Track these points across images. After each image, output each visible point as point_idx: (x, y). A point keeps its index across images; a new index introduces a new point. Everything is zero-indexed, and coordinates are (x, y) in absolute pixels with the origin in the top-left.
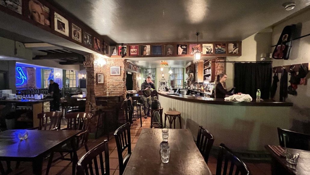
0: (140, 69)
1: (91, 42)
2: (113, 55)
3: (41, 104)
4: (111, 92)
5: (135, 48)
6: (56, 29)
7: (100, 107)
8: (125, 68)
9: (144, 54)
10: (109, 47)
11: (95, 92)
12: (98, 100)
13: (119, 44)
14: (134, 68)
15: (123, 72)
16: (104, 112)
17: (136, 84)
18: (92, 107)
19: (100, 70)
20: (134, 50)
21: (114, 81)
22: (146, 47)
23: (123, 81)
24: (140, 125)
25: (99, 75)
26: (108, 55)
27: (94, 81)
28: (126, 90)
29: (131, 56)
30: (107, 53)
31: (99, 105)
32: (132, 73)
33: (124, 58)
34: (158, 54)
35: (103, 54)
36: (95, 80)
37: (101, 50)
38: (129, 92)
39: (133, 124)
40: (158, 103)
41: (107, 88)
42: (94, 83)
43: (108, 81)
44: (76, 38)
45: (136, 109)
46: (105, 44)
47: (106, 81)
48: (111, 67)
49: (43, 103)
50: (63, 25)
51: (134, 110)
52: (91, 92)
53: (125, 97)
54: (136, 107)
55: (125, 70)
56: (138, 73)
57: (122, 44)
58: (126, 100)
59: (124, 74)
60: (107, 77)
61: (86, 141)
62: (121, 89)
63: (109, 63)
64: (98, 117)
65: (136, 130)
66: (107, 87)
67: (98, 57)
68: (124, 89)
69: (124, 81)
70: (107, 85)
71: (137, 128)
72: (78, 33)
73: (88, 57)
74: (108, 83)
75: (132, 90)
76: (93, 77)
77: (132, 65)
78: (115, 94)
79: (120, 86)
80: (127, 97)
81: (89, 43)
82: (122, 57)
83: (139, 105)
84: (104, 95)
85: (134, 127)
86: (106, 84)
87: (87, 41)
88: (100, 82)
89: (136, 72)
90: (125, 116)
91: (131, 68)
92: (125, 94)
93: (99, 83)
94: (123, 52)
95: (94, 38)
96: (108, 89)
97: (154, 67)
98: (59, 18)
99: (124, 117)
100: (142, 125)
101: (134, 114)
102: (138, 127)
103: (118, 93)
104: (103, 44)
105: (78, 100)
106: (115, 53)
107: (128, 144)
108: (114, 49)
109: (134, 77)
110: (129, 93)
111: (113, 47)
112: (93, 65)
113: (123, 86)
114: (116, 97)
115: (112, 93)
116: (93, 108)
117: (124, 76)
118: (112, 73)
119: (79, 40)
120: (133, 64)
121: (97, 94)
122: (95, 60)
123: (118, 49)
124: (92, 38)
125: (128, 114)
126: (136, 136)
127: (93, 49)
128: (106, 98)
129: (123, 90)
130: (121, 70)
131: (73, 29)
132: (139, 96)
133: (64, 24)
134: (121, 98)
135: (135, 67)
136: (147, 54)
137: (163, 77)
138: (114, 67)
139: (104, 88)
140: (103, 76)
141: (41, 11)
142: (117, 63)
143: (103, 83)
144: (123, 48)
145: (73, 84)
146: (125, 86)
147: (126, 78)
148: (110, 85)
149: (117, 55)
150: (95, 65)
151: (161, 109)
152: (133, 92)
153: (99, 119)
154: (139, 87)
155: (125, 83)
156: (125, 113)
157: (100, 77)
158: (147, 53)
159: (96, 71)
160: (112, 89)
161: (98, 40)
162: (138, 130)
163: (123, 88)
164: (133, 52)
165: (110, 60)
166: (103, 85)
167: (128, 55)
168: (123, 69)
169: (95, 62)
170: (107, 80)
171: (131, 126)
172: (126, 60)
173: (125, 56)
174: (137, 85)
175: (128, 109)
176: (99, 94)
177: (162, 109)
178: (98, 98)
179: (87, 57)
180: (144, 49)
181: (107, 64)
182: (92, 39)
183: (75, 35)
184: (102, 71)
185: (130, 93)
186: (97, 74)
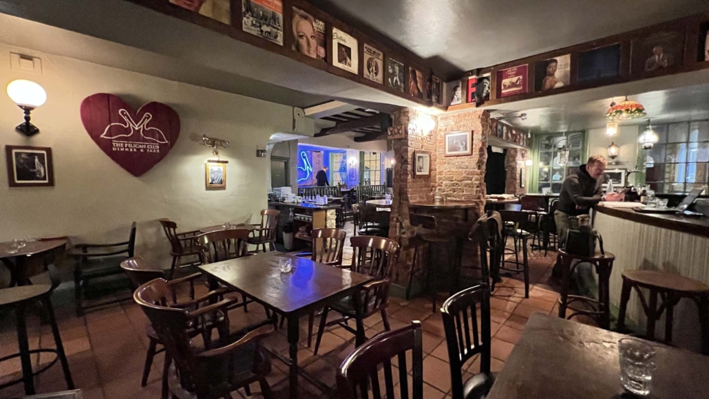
0: (529, 136)
1: (402, 78)
2: (452, 104)
3: (324, 212)
4: (447, 195)
5: (516, 75)
6: (336, 63)
7: (419, 229)
8: (483, 134)
9: (548, 85)
10: (445, 85)
11: (409, 196)
12: (415, 212)
13: (472, 72)
14: (510, 135)
15: (478, 144)
16: (426, 242)
17: (515, 179)
18: (401, 227)
19: (421, 145)
20: (514, 79)
21: (454, 170)
22: (554, 64)
23: (476, 170)
24: (523, 291)
25: (418, 155)
26: (441, 106)
27: (407, 170)
28: (485, 192)
29: (502, 99)
30: (439, 101)
31: (417, 226)
32: (505, 150)
33: (482, 108)
34: (602, 75)
35: (430, 104)
36: (410, 167)
37: (425, 96)
38: (494, 198)
39: (503, 283)
40: (595, 237)
41: (435, 187)
42: (407, 174)
43: (440, 170)
44: (371, 76)
45: (513, 244)
46: (434, 79)
47: (435, 170)
48: (447, 136)
49: (326, 210)
50: (348, 50)
51: (506, 247)
52: (401, 195)
53: (482, 211)
54: (513, 240)
55: (485, 138)
56: (521, 149)
57: (479, 71)
58: (483, 218)
59: (481, 150)
60: (437, 160)
61: (384, 302)
62: (470, 189)
63: (442, 125)
64: (413, 250)
65: (510, 303)
66: (437, 185)
67: (417, 112)
68: (478, 189)
69: (479, 167)
70: (437, 180)
71: (511, 299)
72: (376, 64)
73: (397, 116)
74: (440, 173)
75: (503, 192)
76: (406, 162)
77: (505, 128)
78: (456, 201)
79: (470, 182)
80: (485, 212)
81: (399, 83)
82: (478, 105)
83: (521, 236)
84: (429, 203)
85: (504, 292)
86: (435, 176)
87: (395, 78)
88: (421, 171)
89: (515, 146)
90: (479, 259)
91: (501, 136)
92: (482, 202)
93: (418, 173)
94: (479, 93)
95: (410, 68)
96: (439, 189)
97: (578, 127)
98: (341, 38)
99: (477, 262)
100: (531, 293)
101: (506, 258)
102: (516, 295)
103: (463, 199)
104: (430, 80)
105: (378, 209)
106: (458, 99)
107: (480, 343)
108: (455, 89)
109: (511, 159)
110: (493, 200)
111: (453, 84)
112: (406, 133)
113: (478, 182)
114: (456, 208)
115: (449, 198)
116: (403, 231)
117: (481, 155)
118: (450, 150)
119: (377, 79)
120: (507, 126)
121: (414, 199)
122: (411, 121)
123: (466, 88)
124: (404, 71)
125: (488, 254)
126: (508, 319)
127: (406, 94)
128: (432, 210)
129: (477, 191)
130: (472, 140)
131: (367, 57)
132: (523, 211)
133: (350, 49)
134: (470, 212)
135: (514, 132)
136: (559, 85)
137: (613, 157)
138: (456, 134)
139: (428, 187)
140: (428, 158)
141: (312, 31)
142: (462, 123)
143: (427, 173)
144: (481, 80)
145: (375, 179)
146: (483, 181)
147: (485, 160)
148: (444, 180)
149: (462, 103)
150: (410, 132)
151: (606, 257)
152: (504, 199)
153: (417, 256)
154: (523, 186)
155: (484, 175)
156: (479, 253)
157: (421, 160)
158: (556, 82)
159: (412, 147)
160: (448, 190)
161: (418, 73)
162: (515, 304)
163: (478, 187)
164: (509, 87)
165: (446, 118)
166: (427, 178)
167: (495, 98)
168: (478, 137)
169: (410, 126)
170: (437, 168)
171: (495, 289)
172: (487, 113)
173: (486, 103)
174: (518, 181)
175: (489, 242)
176: (418, 200)
177: (611, 260)
178: (415, 209)
179: (395, 115)
180: (546, 70)
181: (439, 128)
182: (404, 73)
183: (371, 70)
184: (427, 146)
185: (496, 200)
186: (414, 154)
